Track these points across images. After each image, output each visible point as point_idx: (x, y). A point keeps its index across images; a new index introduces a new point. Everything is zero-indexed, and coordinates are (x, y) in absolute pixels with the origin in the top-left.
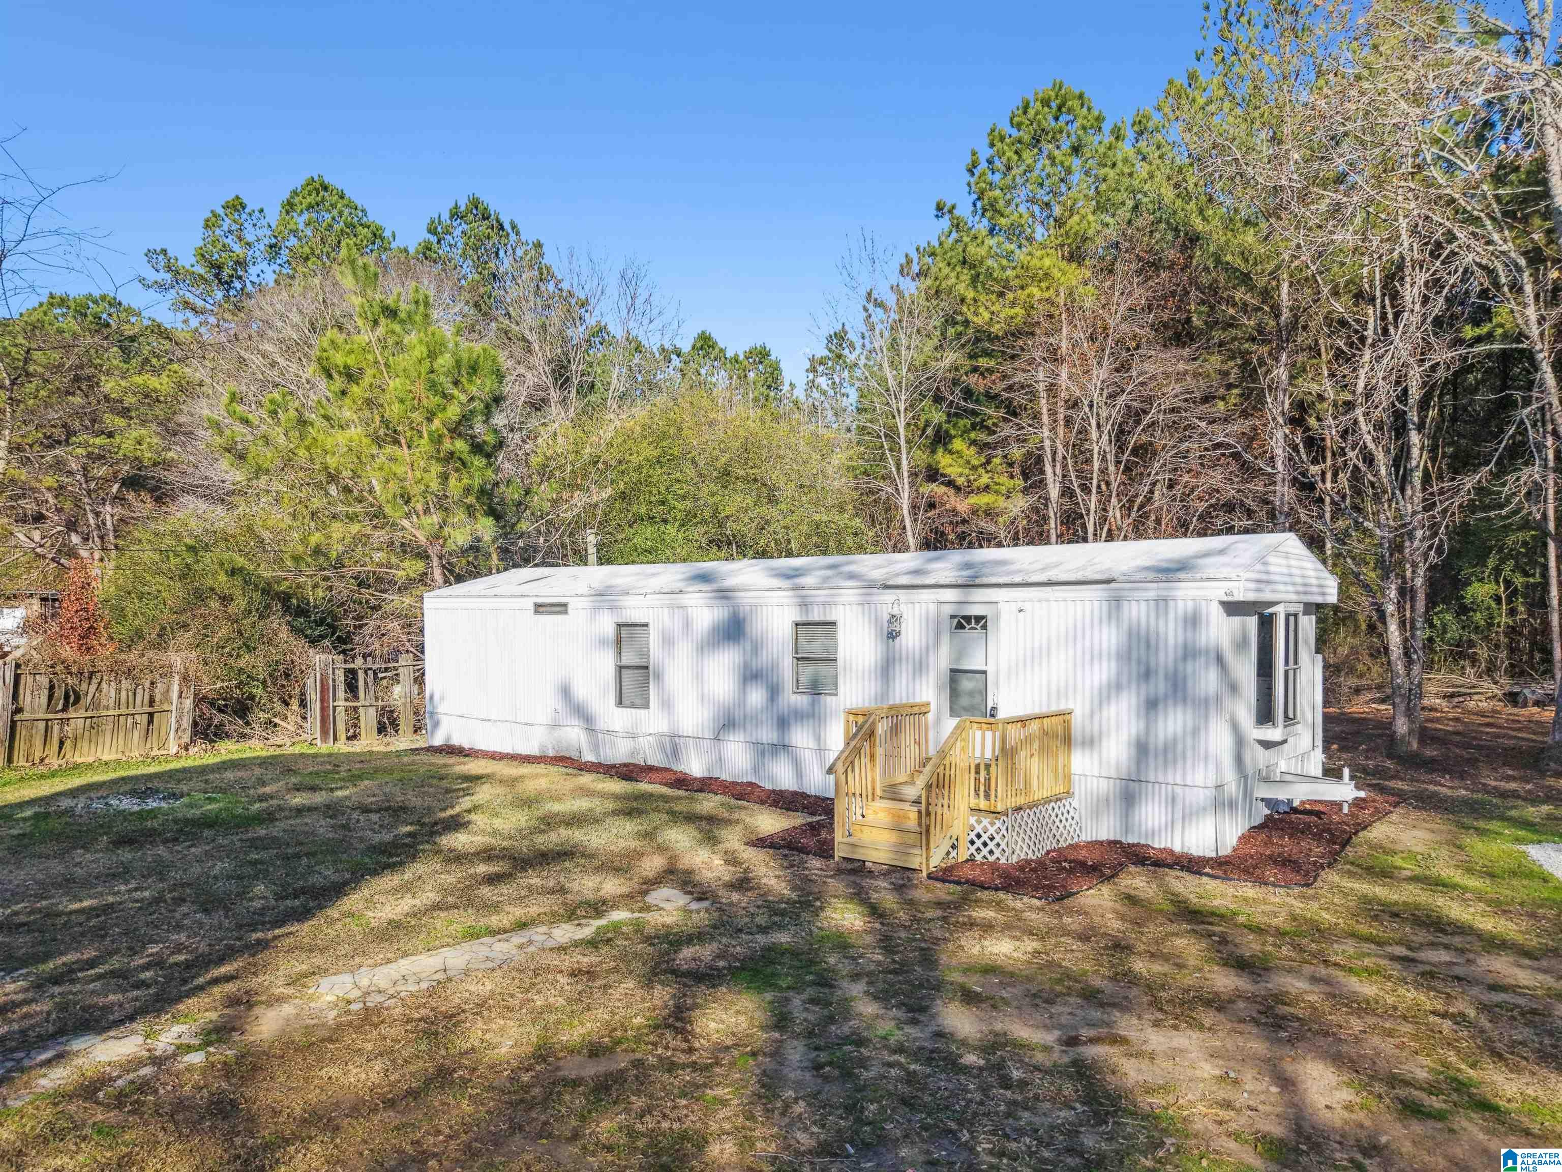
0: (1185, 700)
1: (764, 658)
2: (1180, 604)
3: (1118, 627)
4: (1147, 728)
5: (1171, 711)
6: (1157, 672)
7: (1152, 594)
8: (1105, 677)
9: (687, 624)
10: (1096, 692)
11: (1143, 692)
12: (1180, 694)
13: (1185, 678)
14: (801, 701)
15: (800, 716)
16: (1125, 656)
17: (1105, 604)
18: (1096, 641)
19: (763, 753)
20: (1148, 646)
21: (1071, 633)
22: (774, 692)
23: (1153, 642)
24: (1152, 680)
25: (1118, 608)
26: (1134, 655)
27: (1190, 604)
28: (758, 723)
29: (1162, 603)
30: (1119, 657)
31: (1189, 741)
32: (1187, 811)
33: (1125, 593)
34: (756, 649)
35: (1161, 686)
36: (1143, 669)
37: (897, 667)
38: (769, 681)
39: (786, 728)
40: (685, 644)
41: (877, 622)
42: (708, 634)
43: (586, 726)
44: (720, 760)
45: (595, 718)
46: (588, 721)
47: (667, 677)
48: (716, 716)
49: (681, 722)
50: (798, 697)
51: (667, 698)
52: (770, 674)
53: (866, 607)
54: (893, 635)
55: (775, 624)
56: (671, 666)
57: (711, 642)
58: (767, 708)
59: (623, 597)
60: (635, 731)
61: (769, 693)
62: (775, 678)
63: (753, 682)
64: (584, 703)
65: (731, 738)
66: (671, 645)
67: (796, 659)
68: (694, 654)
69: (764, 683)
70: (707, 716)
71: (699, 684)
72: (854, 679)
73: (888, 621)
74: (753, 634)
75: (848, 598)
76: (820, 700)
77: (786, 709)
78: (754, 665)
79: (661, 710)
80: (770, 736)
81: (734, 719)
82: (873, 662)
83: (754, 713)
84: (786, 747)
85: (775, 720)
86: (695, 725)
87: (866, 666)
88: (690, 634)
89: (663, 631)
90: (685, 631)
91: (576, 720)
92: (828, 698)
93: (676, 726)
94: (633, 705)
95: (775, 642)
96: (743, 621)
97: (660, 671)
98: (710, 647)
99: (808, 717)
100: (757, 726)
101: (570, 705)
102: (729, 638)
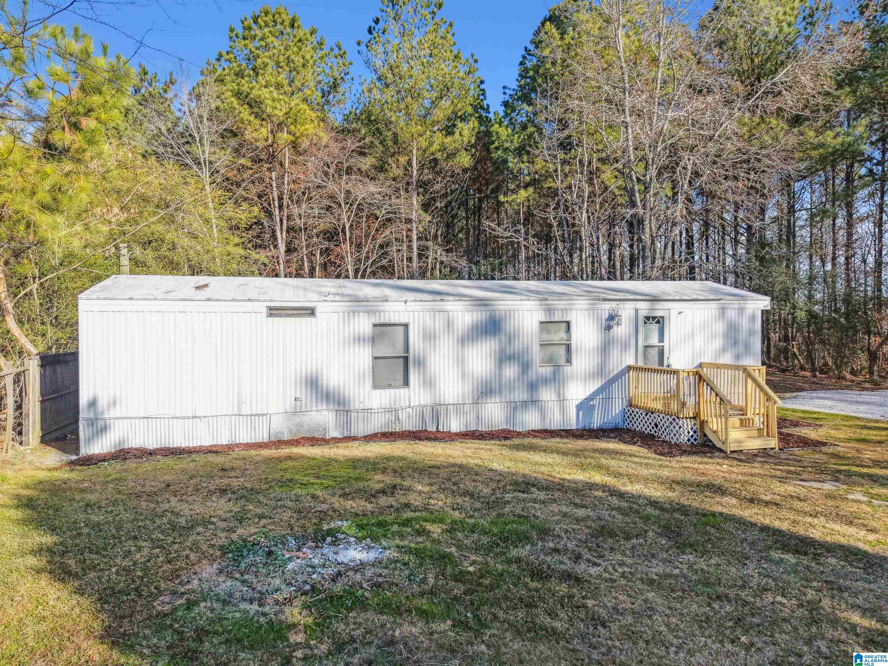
1: (517, 346)
2: (748, 309)
3: (723, 323)
6: (739, 342)
9: (449, 324)
11: (733, 353)
13: (750, 344)
14: (547, 371)
15: (545, 381)
16: (725, 336)
17: (717, 310)
18: (714, 329)
19: (515, 409)
20: (735, 330)
21: (703, 325)
22: (526, 367)
23: (737, 328)
25: (723, 313)
26: (730, 334)
27: (751, 311)
28: (511, 388)
33: (726, 306)
34: (510, 339)
36: (733, 341)
37: (611, 346)
38: (521, 361)
39: (534, 390)
40: (446, 338)
41: (599, 320)
42: (468, 331)
43: (336, 408)
44: (478, 417)
45: (349, 402)
46: (339, 404)
47: (428, 364)
48: (475, 387)
49: (442, 395)
50: (543, 369)
51: (428, 378)
52: (521, 356)
53: (591, 312)
54: (609, 328)
55: (525, 323)
56: (432, 354)
57: (470, 336)
58: (519, 378)
59: (381, 303)
60: (393, 406)
61: (521, 368)
62: (525, 359)
63: (507, 362)
64: (336, 389)
65: (489, 401)
66: (432, 340)
67: (541, 345)
68: (455, 346)
69: (516, 362)
70: (468, 388)
71: (460, 366)
72: (583, 355)
73: (607, 320)
74: (508, 330)
75: (580, 306)
76: (559, 370)
77: (534, 377)
78: (508, 351)
79: (422, 388)
80: (521, 396)
81: (491, 388)
82: (595, 345)
83: (507, 382)
84: (534, 402)
85: (525, 385)
86: (456, 395)
87: (591, 347)
88: (451, 332)
89: (424, 329)
90: (446, 329)
91: (324, 404)
92: (566, 368)
93: (437, 397)
94: (390, 386)
95: (525, 335)
96: (499, 321)
97: (421, 359)
98: (470, 340)
99: (550, 381)
100: (510, 391)
101: (317, 392)
102: (486, 333)
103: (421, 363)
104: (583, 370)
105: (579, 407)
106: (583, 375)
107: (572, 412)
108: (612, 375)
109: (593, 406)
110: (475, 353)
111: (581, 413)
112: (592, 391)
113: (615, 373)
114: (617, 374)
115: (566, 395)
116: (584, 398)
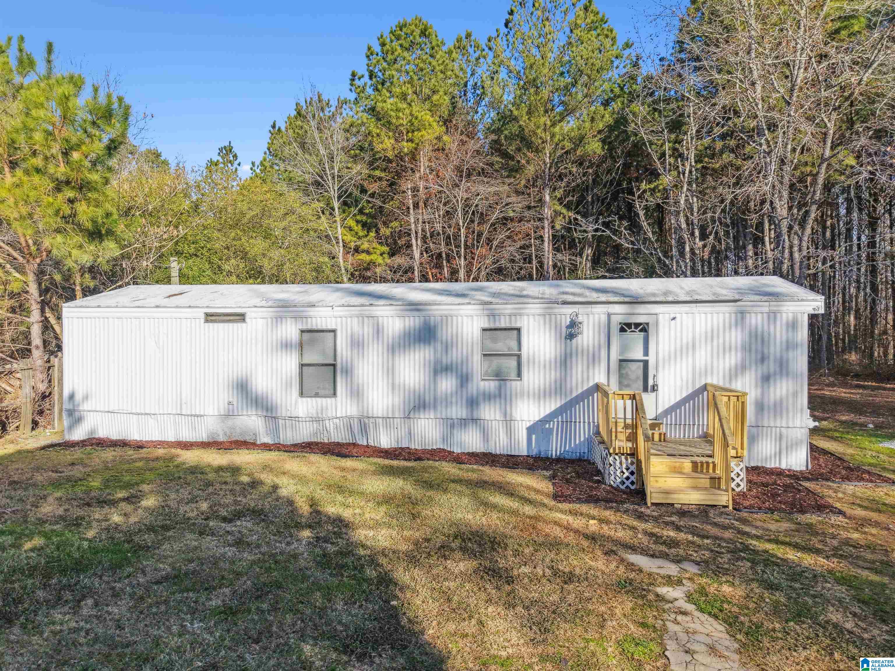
0: (787, 374)
1: (454, 356)
2: (784, 315)
3: (742, 331)
4: (763, 394)
5: (778, 382)
6: (769, 357)
7: (766, 309)
8: (733, 362)
9: (378, 331)
10: (727, 372)
11: (760, 372)
12: (784, 372)
13: (787, 361)
14: (491, 386)
15: (489, 397)
16: (746, 348)
17: (733, 315)
18: (727, 339)
19: (452, 426)
20: (763, 341)
21: (709, 334)
22: (465, 380)
23: (766, 339)
24: (766, 363)
25: (743, 318)
26: (753, 347)
27: (791, 316)
28: (447, 402)
29: (773, 316)
30: (744, 348)
31: (791, 401)
32: (789, 444)
33: (748, 309)
34: (446, 348)
35: (772, 366)
36: (759, 356)
37: (574, 359)
38: (459, 372)
39: (475, 407)
40: (375, 346)
41: (557, 327)
42: (400, 338)
43: (265, 414)
44: (410, 434)
45: (277, 407)
46: (267, 410)
47: (356, 372)
48: (407, 400)
49: (370, 407)
50: (486, 383)
51: (356, 388)
52: (459, 367)
53: (547, 317)
54: (571, 336)
55: (465, 330)
56: (361, 362)
57: (402, 344)
58: (457, 393)
59: (309, 309)
60: (320, 415)
61: (459, 381)
62: (464, 370)
63: (444, 373)
64: (265, 395)
65: (422, 416)
66: (361, 347)
67: (485, 355)
68: (385, 355)
69: (454, 374)
70: (398, 400)
71: (390, 376)
72: (537, 369)
73: (567, 327)
74: (444, 338)
75: (533, 311)
76: (505, 385)
77: (475, 392)
78: (444, 361)
79: (349, 398)
80: (460, 413)
81: (424, 402)
82: (553, 356)
83: (444, 396)
84: (475, 420)
85: (464, 402)
86: (385, 408)
87: (547, 359)
88: (380, 339)
89: (352, 336)
90: (376, 336)
91: (254, 409)
92: (514, 383)
93: (365, 409)
94: (317, 395)
95: (464, 342)
96: (435, 326)
97: (349, 369)
98: (402, 349)
99: (495, 397)
100: (446, 406)
101: (247, 398)
102: (420, 341)
103: (348, 372)
104: (536, 386)
105: (531, 430)
106: (537, 391)
107: (523, 435)
108: (574, 395)
109: (551, 430)
110: (407, 362)
111: (534, 437)
112: (548, 412)
113: (580, 391)
114: (582, 393)
115: (514, 414)
116: (537, 419)
